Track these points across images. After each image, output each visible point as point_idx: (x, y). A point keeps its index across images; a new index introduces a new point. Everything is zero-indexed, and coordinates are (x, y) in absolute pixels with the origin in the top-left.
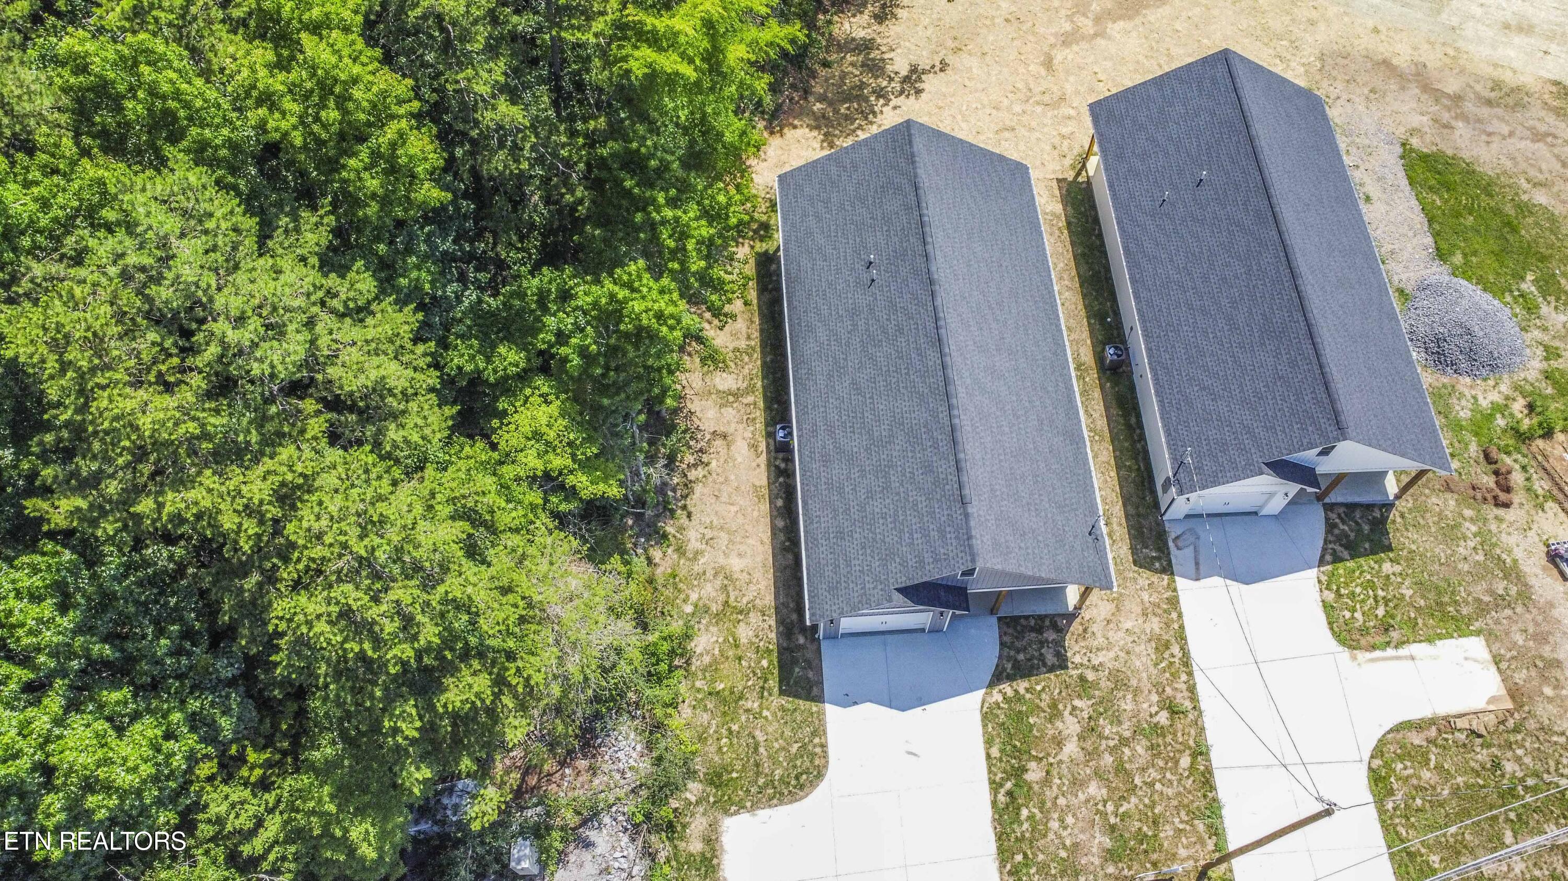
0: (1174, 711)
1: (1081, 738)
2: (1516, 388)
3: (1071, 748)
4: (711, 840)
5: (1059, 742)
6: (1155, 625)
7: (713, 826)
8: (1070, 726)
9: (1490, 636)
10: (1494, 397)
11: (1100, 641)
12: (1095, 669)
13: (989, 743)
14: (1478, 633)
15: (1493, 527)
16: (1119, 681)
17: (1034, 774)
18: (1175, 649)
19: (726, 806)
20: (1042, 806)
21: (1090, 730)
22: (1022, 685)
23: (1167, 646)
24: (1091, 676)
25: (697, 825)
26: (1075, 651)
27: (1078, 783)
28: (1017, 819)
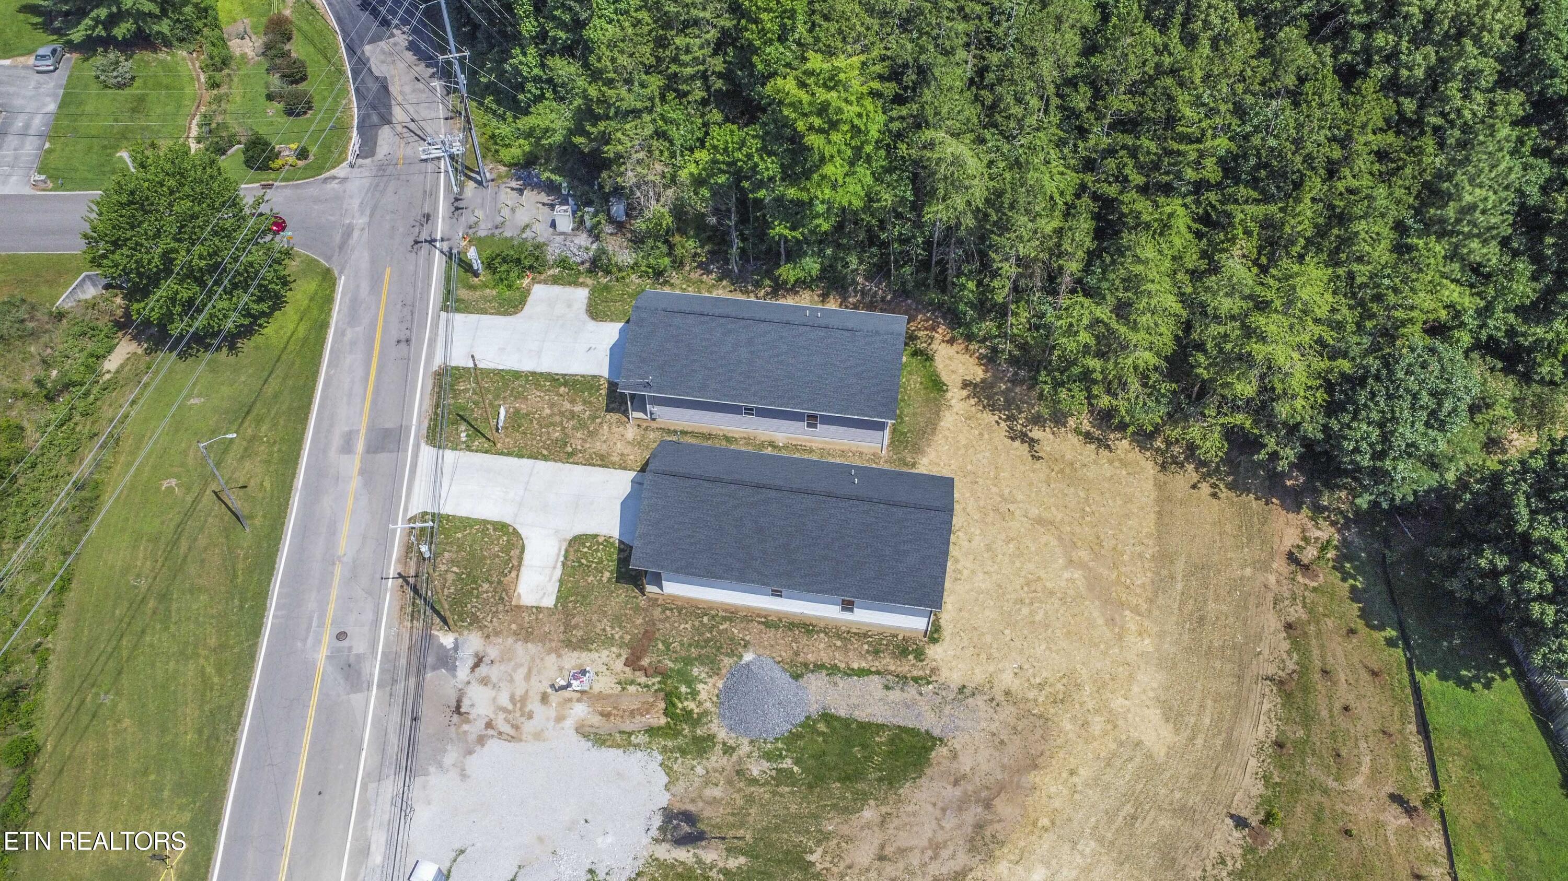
0: (570, 455)
1: (572, 412)
2: (706, 713)
3: (567, 405)
4: (582, 285)
5: (572, 402)
6: (615, 458)
7: (587, 286)
8: (578, 408)
9: (551, 612)
10: (703, 696)
11: (614, 429)
12: (601, 423)
13: (583, 376)
14: (556, 606)
15: (614, 649)
16: (592, 434)
17: (562, 390)
18: (599, 462)
19: (593, 291)
20: (548, 390)
21: (573, 415)
22: (604, 392)
23: (602, 460)
24: (598, 421)
25: (589, 281)
26: (613, 417)
27: (552, 405)
28: (546, 380)
